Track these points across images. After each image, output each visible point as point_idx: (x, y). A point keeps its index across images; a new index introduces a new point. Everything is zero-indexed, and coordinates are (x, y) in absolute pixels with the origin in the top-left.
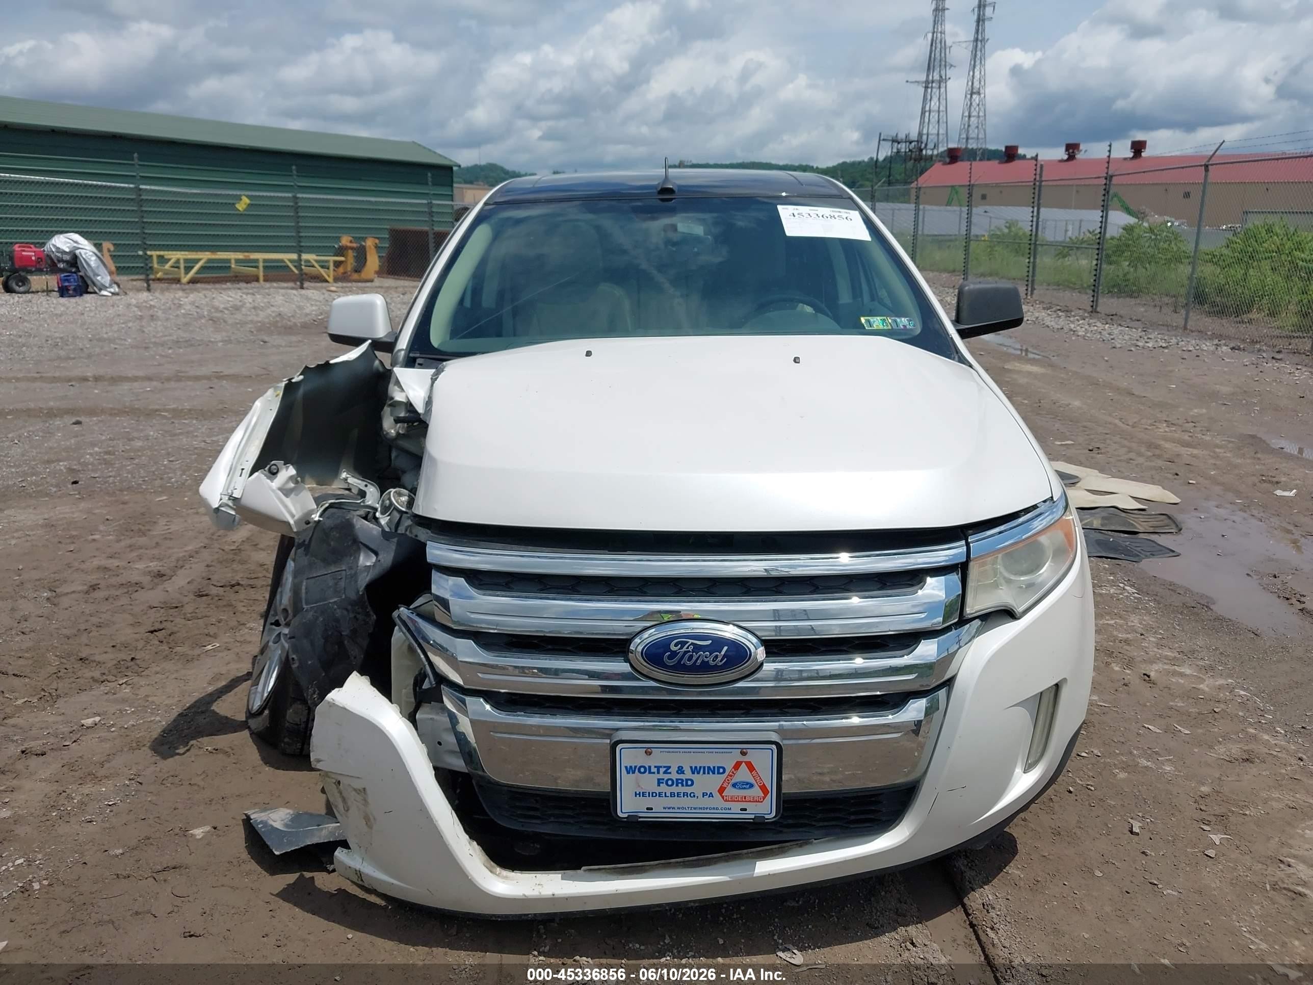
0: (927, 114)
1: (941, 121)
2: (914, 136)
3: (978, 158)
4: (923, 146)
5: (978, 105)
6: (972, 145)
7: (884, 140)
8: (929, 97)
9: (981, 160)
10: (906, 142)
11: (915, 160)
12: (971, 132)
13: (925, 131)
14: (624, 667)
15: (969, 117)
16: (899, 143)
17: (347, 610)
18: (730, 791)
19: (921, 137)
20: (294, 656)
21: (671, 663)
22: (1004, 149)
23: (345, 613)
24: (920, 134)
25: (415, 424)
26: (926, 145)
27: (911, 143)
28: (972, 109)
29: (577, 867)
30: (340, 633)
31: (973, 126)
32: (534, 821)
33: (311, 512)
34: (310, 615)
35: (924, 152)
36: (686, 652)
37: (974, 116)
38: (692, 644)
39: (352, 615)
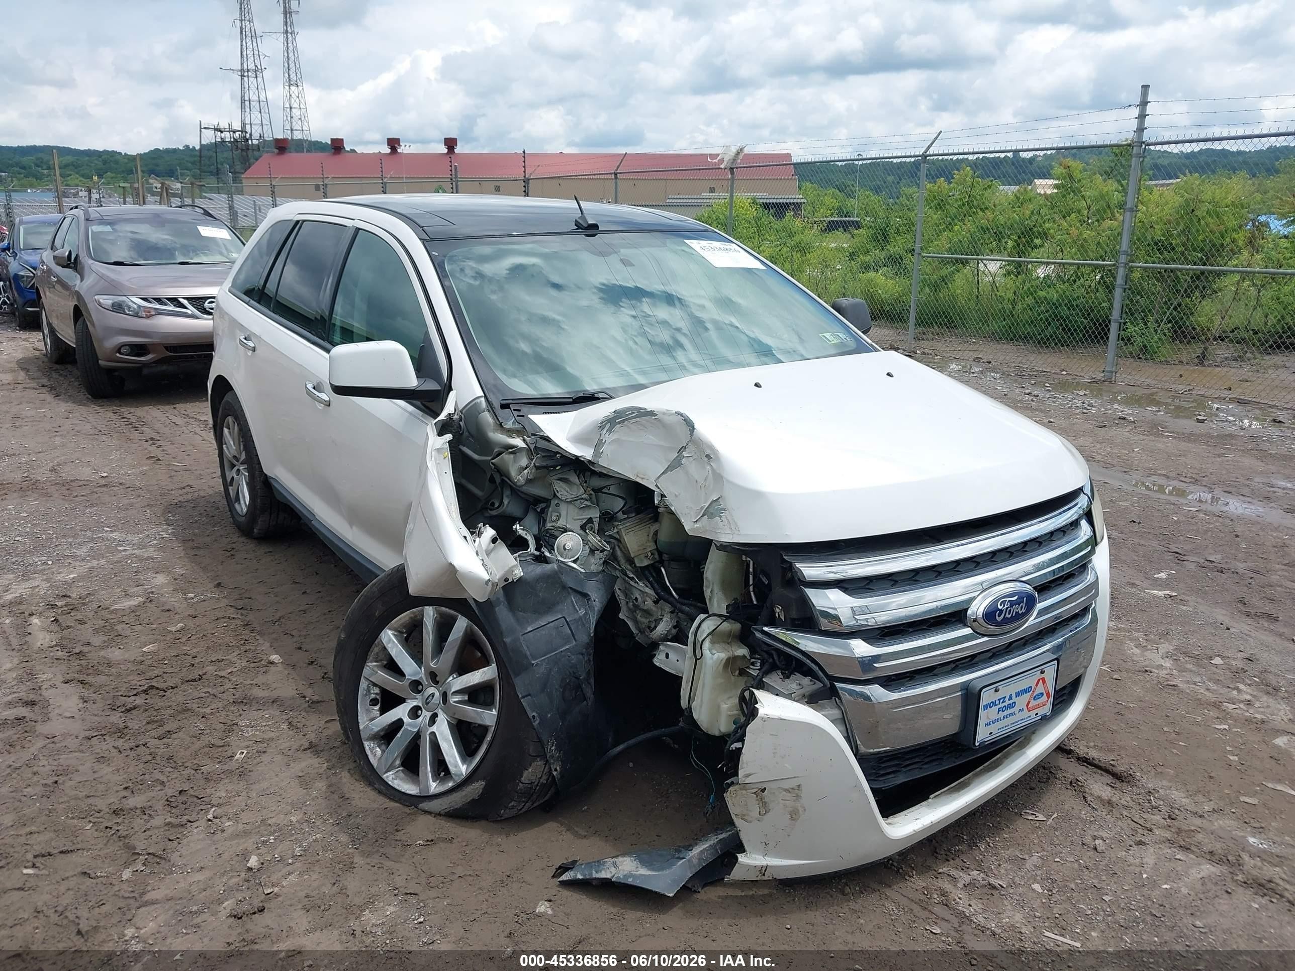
0: (247, 103)
1: (262, 111)
2: (237, 126)
3: (305, 150)
4: (248, 136)
5: (298, 97)
6: (298, 136)
7: (205, 128)
8: (246, 86)
9: (308, 151)
10: (229, 131)
11: (242, 150)
12: (294, 123)
13: (248, 121)
14: (968, 631)
15: (291, 108)
16: (222, 132)
17: (583, 654)
18: (1033, 703)
19: (245, 126)
20: (534, 714)
21: (999, 619)
22: (329, 142)
23: (581, 657)
24: (244, 124)
25: (557, 468)
26: (251, 135)
27: (234, 132)
28: (293, 101)
29: (926, 798)
30: (577, 678)
31: (295, 118)
32: (890, 776)
33: (511, 570)
34: (542, 669)
35: (250, 142)
36: (1007, 608)
37: (295, 108)
38: (1009, 601)
39: (586, 658)
